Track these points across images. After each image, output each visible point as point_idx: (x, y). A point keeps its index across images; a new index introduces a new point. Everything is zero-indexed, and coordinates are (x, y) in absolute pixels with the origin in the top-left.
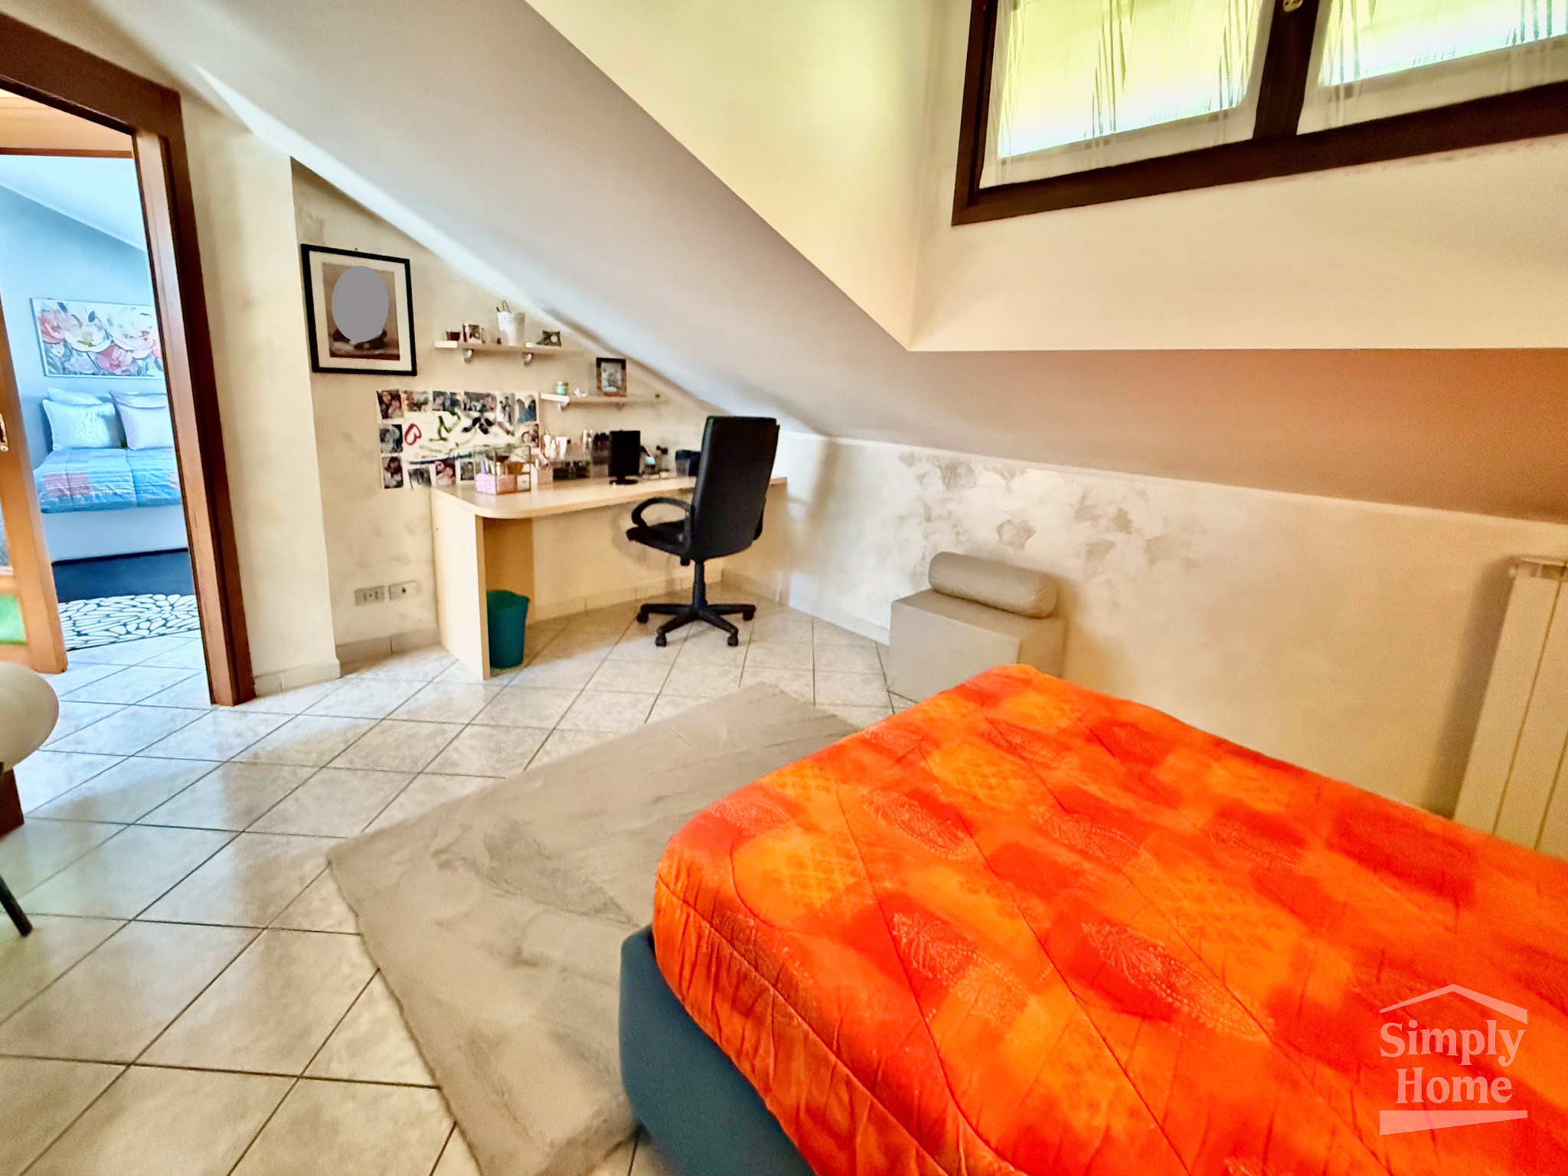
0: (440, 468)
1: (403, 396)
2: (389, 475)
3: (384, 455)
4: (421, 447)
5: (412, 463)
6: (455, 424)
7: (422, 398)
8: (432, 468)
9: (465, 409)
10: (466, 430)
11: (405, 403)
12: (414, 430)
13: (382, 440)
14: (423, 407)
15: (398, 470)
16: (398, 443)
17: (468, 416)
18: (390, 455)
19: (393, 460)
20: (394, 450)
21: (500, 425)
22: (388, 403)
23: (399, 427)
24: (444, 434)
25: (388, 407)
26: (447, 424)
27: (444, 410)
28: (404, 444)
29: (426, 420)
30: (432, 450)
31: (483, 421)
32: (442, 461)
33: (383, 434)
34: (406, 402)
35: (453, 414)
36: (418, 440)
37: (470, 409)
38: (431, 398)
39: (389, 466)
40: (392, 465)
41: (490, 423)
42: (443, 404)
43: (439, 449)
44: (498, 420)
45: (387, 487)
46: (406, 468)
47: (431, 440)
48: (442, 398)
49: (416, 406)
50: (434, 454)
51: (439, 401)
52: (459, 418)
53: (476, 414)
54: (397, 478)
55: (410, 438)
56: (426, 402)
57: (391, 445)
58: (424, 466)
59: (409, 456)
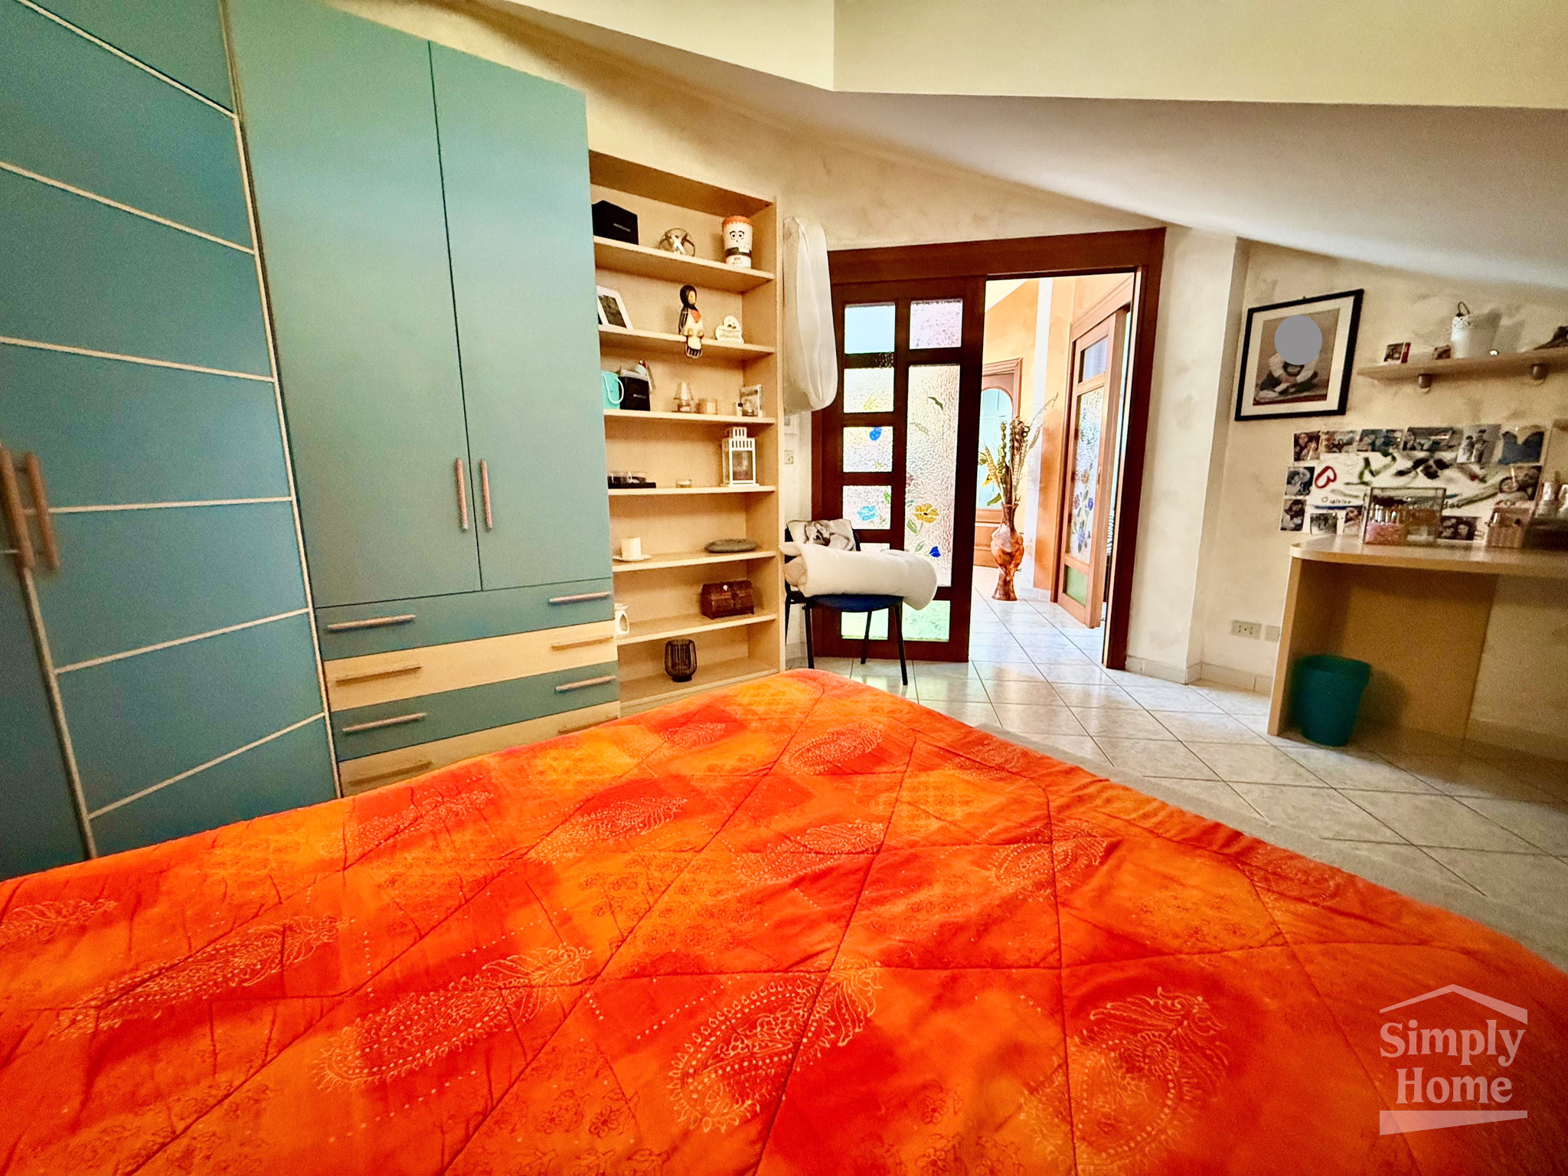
0: (1351, 515)
1: (1323, 437)
2: (1288, 517)
3: (1287, 497)
4: (1333, 491)
5: (1318, 507)
6: (1386, 467)
7: (1346, 438)
8: (1341, 514)
9: (1405, 448)
10: (1401, 473)
11: (1323, 443)
12: (1329, 473)
13: (1289, 483)
14: (1345, 448)
15: (1301, 513)
16: (1306, 487)
17: (1409, 457)
18: (1294, 498)
19: (1297, 502)
20: (1300, 493)
21: (1462, 467)
22: (1302, 445)
23: (1311, 470)
24: (1367, 477)
25: (1302, 449)
26: (1374, 467)
27: (1373, 450)
28: (1313, 488)
29: (1346, 465)
30: (1345, 495)
31: (1431, 462)
32: (1355, 507)
33: (1291, 477)
34: (1325, 443)
35: (1386, 454)
36: (1331, 484)
37: (1413, 448)
38: (1358, 438)
39: (1290, 509)
40: (1295, 508)
41: (1442, 465)
42: (1373, 444)
43: (1355, 494)
44: (1459, 461)
45: (1283, 529)
46: (1310, 511)
47: (1348, 484)
48: (1373, 437)
49: (1336, 447)
50: (1348, 499)
51: (1367, 440)
52: (1394, 459)
53: (1421, 455)
54: (1297, 521)
55: (1322, 481)
56: (1350, 443)
57: (1298, 487)
58: (1330, 511)
59: (1315, 500)
